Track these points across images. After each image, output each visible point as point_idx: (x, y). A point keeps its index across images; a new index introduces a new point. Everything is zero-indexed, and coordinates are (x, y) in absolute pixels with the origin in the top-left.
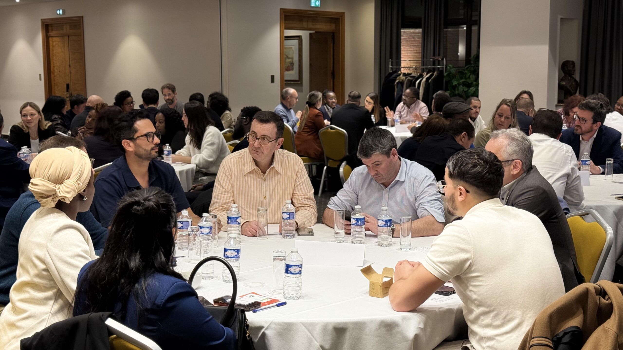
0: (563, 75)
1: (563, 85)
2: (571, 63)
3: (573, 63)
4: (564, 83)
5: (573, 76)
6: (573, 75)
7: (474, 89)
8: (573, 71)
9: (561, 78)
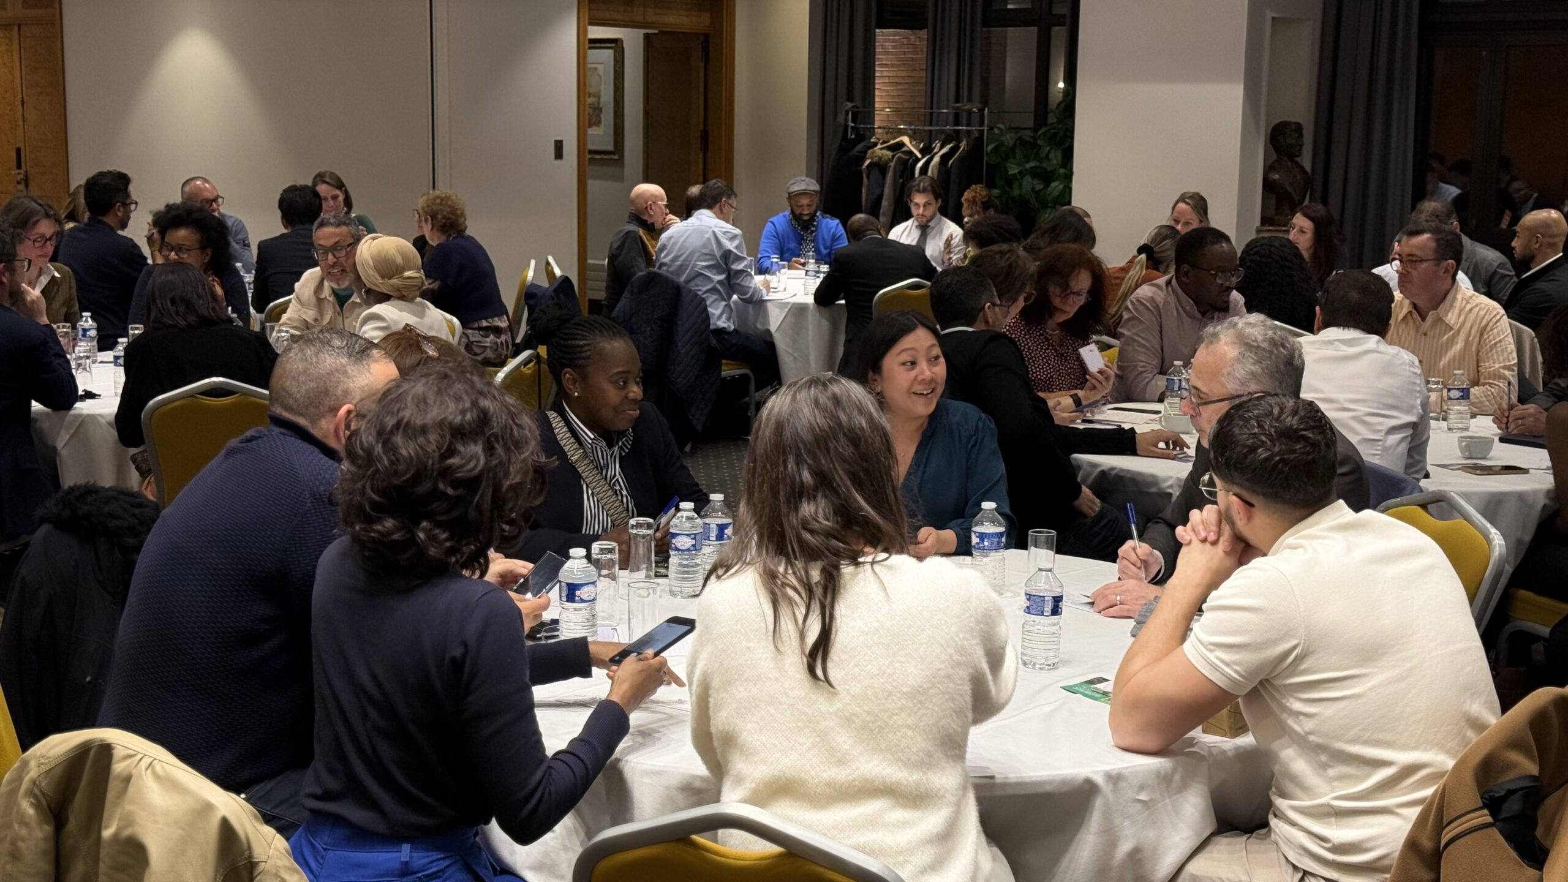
0: (1274, 156)
1: (1274, 180)
2: (1293, 127)
3: (1299, 127)
4: (1276, 177)
5: (1297, 159)
6: (1298, 156)
7: (1061, 187)
8: (1298, 148)
9: (1269, 163)
